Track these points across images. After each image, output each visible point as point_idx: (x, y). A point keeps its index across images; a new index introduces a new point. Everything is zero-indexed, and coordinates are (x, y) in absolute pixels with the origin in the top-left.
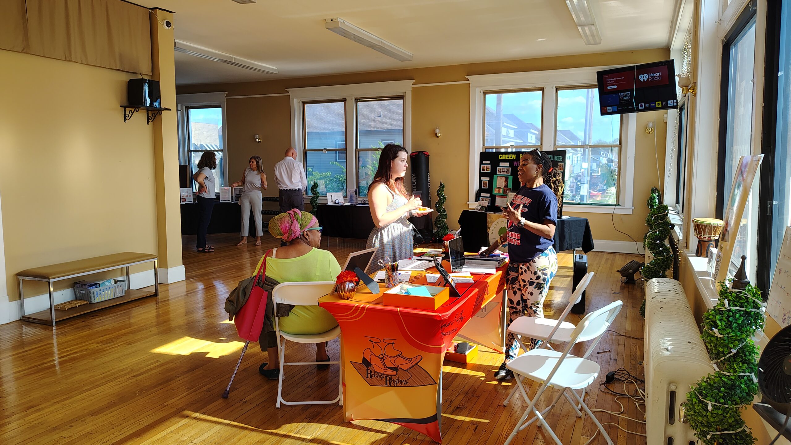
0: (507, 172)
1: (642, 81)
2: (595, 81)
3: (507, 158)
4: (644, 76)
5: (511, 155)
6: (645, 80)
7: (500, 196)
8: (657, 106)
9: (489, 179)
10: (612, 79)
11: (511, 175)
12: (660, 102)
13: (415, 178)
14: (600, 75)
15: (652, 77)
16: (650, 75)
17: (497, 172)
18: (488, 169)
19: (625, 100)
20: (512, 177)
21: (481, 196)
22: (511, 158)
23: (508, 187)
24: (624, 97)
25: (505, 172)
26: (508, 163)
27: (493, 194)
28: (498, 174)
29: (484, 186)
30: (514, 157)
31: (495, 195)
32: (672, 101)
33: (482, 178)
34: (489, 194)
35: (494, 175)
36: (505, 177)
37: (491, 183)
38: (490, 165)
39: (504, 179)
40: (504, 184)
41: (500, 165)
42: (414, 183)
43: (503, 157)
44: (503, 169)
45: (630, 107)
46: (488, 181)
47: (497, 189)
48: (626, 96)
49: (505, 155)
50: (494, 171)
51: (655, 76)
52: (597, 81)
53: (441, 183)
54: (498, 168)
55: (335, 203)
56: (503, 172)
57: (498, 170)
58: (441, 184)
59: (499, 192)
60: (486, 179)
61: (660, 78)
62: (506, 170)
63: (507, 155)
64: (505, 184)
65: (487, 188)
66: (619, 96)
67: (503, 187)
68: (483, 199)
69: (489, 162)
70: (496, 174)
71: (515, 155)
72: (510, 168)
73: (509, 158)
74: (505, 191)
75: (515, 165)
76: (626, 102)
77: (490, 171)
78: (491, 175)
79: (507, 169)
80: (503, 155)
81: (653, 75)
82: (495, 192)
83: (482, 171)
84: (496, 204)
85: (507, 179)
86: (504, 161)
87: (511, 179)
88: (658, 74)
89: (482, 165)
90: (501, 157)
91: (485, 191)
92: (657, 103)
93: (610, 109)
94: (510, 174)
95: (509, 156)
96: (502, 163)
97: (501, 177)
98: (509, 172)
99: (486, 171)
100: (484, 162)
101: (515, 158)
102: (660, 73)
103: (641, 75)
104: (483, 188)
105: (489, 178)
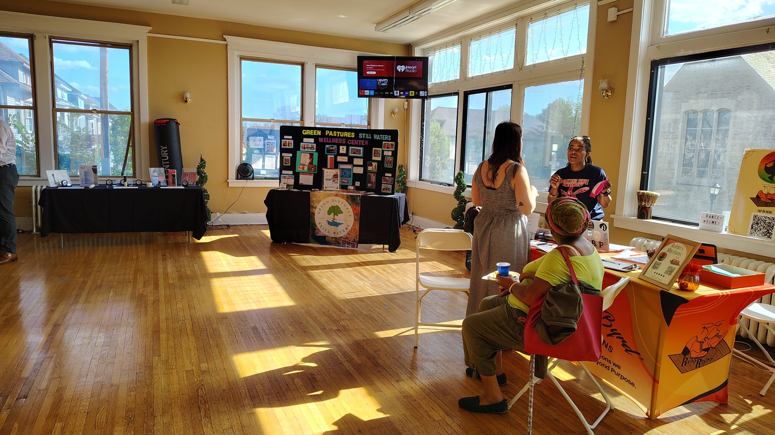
0: (312, 148)
1: (400, 71)
2: (355, 65)
3: (311, 134)
4: (402, 67)
5: (316, 131)
6: (402, 71)
7: (304, 173)
8: (410, 95)
9: (291, 156)
10: (372, 65)
11: (316, 152)
12: (413, 92)
13: (167, 151)
14: (361, 60)
15: (409, 69)
16: (407, 67)
17: (301, 148)
18: (290, 145)
19: (382, 86)
20: (317, 153)
21: (283, 173)
22: (316, 134)
23: (313, 164)
24: (381, 83)
25: (309, 148)
26: (313, 139)
27: (296, 171)
28: (301, 150)
29: (286, 162)
30: (319, 133)
31: (299, 173)
32: (424, 92)
33: (283, 154)
34: (292, 172)
35: (297, 152)
36: (310, 154)
37: (294, 159)
38: (292, 141)
39: (308, 155)
40: (308, 161)
41: (304, 141)
42: (166, 158)
43: (307, 132)
44: (307, 145)
45: (386, 93)
46: (291, 157)
47: (301, 166)
48: (384, 82)
49: (309, 131)
50: (297, 147)
51: (411, 69)
52: (357, 65)
53: (201, 158)
54: (301, 143)
55: (63, 186)
56: (307, 148)
57: (301, 146)
58: (202, 160)
59: (303, 169)
60: (288, 156)
61: (415, 71)
62: (310, 146)
63: (311, 131)
64: (310, 161)
65: (290, 165)
66: (377, 82)
67: (308, 164)
68: (285, 177)
69: (291, 137)
70: (299, 150)
71: (320, 131)
72: (315, 144)
73: (313, 133)
74: (310, 168)
75: (320, 142)
76: (383, 88)
77: (292, 147)
78: (294, 151)
79: (312, 145)
80: (307, 131)
81: (409, 67)
82: (299, 169)
83: (283, 147)
84: (300, 182)
85: (311, 155)
86: (308, 136)
87: (316, 155)
88: (414, 67)
89: (283, 140)
90: (304, 132)
91: (287, 168)
92: (411, 92)
93: (367, 92)
94: (315, 150)
95: (313, 132)
96: (306, 139)
97: (305, 154)
98: (314, 149)
99: (287, 147)
100: (285, 137)
101: (320, 135)
102: (416, 67)
103: (399, 66)
104: (284, 165)
105: (291, 154)
